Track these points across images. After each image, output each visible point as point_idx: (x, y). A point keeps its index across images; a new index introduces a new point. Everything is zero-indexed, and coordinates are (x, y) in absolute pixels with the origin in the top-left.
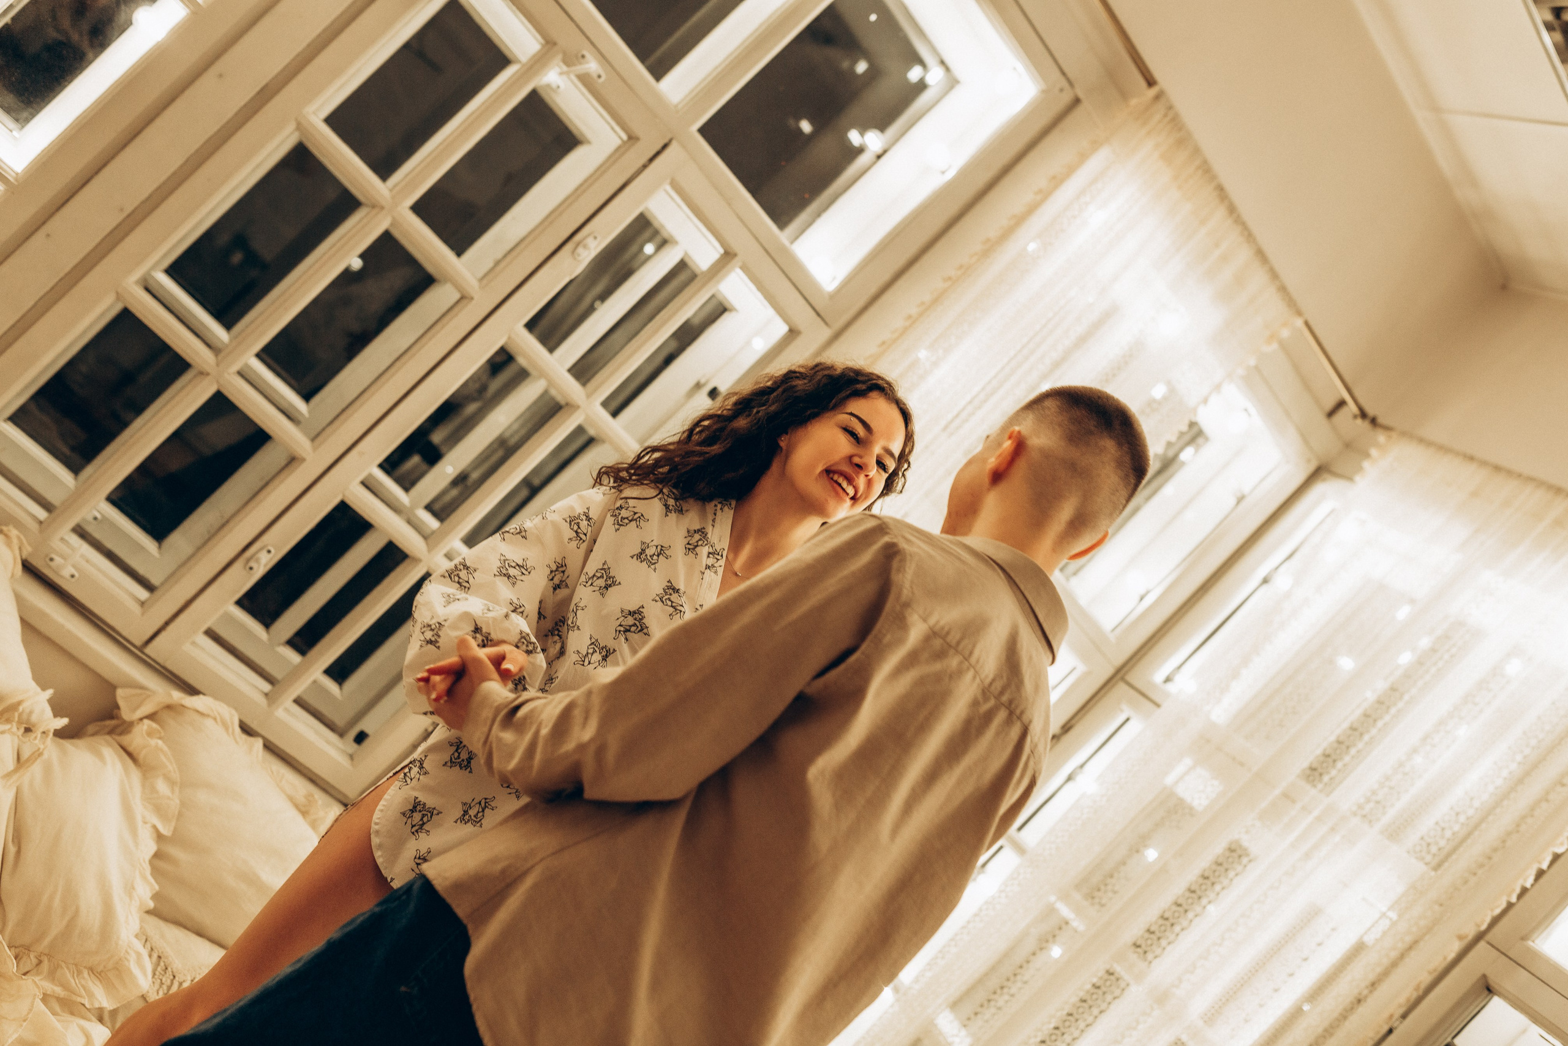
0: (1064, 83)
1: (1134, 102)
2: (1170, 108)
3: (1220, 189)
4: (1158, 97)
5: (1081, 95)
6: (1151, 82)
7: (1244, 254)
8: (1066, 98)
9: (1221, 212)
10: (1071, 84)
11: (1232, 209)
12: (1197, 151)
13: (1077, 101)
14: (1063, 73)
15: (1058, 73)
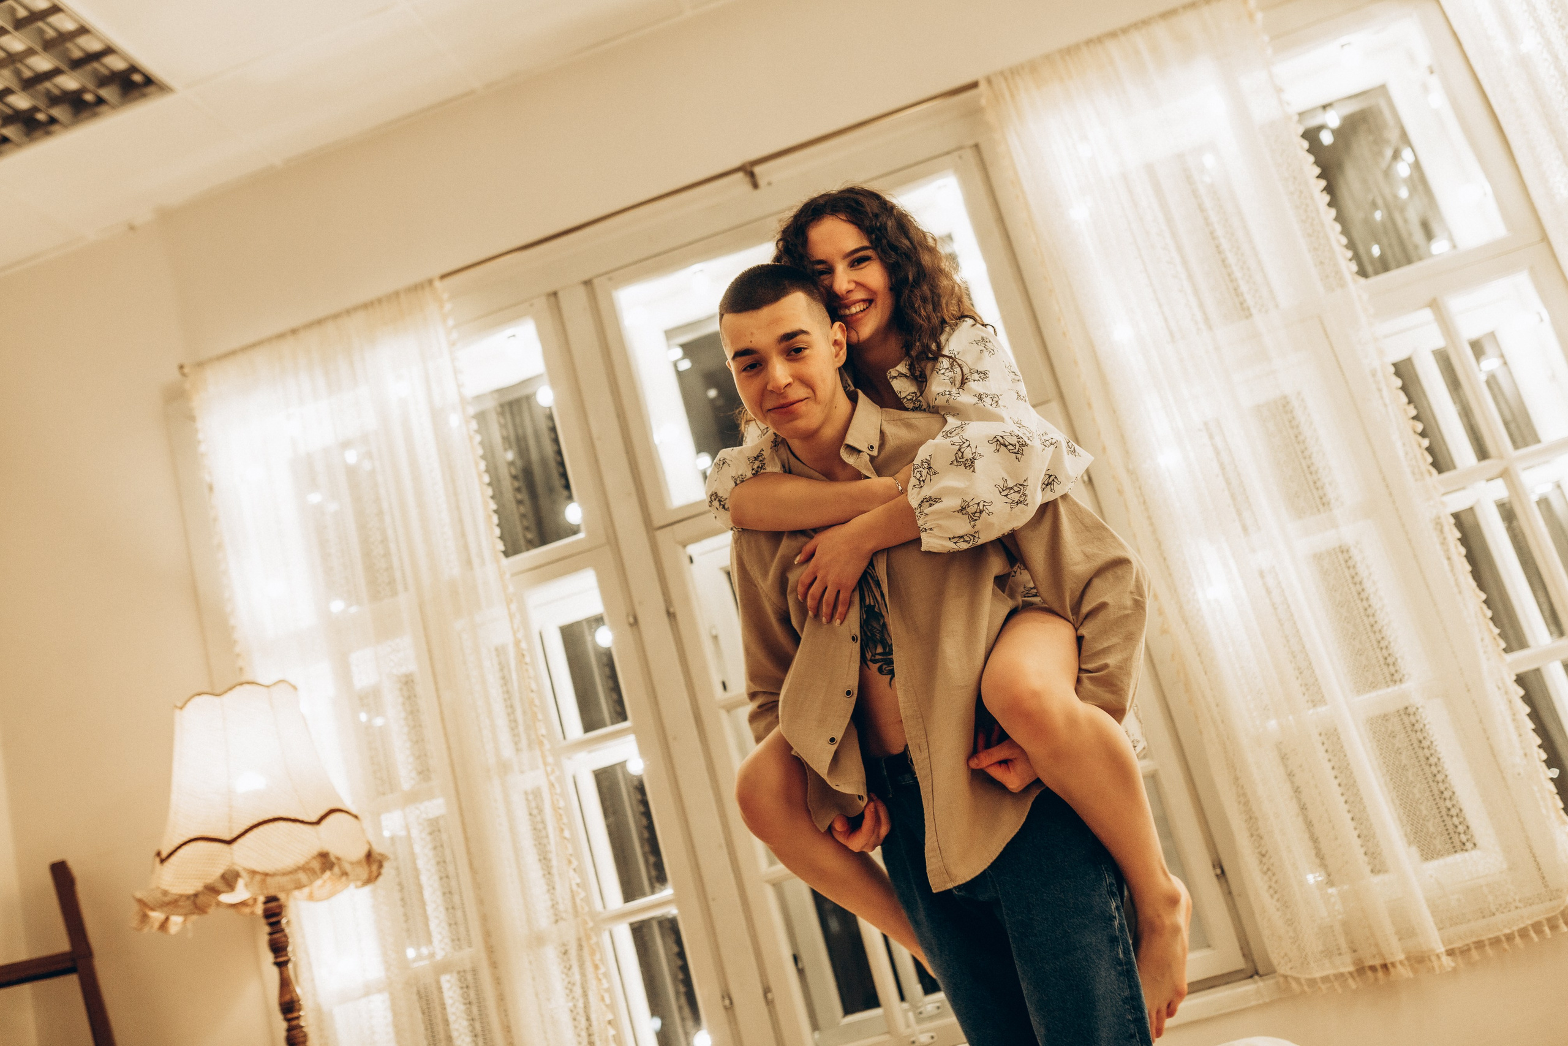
0: (956, 154)
1: (983, 102)
2: (1002, 73)
3: (1089, 42)
4: (989, 81)
5: (972, 142)
6: (974, 85)
7: (1160, 30)
8: (969, 155)
9: (1112, 46)
10: (960, 148)
11: (1113, 35)
12: (1048, 58)
13: (977, 146)
14: (948, 153)
15: (948, 157)
